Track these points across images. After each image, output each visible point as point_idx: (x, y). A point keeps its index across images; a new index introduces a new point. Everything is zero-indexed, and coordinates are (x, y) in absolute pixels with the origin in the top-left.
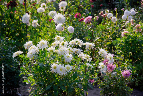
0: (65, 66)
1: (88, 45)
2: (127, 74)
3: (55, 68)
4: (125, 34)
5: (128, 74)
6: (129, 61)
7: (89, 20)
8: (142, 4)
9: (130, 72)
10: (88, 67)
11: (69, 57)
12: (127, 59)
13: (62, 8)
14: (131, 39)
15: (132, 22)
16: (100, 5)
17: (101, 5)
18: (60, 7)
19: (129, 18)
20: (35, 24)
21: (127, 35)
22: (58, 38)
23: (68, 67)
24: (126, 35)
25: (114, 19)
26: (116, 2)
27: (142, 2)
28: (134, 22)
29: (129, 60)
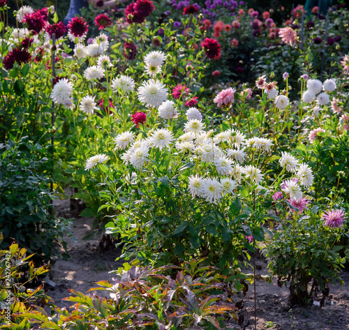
0: (221, 180)
1: (258, 143)
2: (335, 220)
3: (197, 185)
4: (318, 134)
5: (337, 219)
6: (339, 191)
7: (228, 96)
8: (346, 67)
9: (343, 214)
10: (259, 191)
11: (225, 163)
12: (334, 187)
13: (153, 69)
14: (334, 146)
15: (335, 104)
16: (213, 73)
17: (217, 71)
18: (148, 64)
19: (321, 98)
20: (87, 105)
21: (323, 136)
22: (195, 124)
23: (228, 183)
24: (319, 138)
25: (282, 102)
26: (260, 66)
27: (347, 62)
28: (340, 105)
29: (339, 189)
